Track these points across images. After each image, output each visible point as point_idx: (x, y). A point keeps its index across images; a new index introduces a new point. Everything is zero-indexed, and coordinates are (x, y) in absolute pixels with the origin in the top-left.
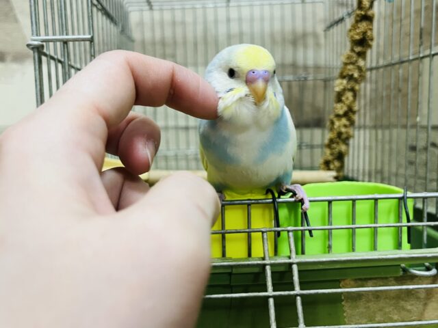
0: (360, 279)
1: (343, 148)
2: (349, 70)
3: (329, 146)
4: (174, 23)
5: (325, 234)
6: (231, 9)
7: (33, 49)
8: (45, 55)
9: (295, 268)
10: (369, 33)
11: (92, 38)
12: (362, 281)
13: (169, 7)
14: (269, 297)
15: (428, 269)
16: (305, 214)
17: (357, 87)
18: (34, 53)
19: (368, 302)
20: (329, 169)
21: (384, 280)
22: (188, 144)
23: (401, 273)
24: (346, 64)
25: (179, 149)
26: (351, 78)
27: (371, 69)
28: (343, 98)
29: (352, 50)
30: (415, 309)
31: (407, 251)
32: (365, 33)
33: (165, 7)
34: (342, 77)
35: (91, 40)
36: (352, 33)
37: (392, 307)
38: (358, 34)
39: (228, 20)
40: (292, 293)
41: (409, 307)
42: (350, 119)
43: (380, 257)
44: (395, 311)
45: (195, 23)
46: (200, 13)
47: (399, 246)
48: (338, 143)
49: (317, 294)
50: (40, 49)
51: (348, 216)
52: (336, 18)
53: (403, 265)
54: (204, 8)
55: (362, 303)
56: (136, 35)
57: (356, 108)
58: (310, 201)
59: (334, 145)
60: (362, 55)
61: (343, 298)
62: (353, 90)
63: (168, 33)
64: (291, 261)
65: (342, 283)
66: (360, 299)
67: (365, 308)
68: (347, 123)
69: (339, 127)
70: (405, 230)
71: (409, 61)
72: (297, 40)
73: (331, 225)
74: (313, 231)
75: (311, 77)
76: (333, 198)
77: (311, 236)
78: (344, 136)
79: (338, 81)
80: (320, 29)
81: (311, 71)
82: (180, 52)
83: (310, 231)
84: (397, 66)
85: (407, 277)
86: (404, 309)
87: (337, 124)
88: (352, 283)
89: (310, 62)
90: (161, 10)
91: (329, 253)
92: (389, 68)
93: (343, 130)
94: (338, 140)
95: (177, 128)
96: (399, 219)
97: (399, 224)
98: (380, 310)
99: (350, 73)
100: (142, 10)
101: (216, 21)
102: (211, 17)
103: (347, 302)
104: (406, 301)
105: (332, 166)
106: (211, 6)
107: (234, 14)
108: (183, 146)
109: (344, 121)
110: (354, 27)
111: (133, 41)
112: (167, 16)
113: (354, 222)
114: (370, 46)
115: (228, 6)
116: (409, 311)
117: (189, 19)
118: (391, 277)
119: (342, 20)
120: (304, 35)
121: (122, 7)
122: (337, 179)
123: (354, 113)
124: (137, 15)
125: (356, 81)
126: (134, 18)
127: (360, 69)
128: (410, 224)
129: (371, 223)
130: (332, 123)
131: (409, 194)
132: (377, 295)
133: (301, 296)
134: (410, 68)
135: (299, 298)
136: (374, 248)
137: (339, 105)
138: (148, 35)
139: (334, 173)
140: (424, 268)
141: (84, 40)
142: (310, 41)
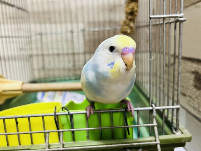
2: (125, 29)
10: (136, 9)
24: (123, 26)
26: (125, 33)
29: (127, 18)
32: (133, 9)
38: (129, 9)
60: (132, 20)
95: (54, 55)
110: (128, 6)
111: (29, 13)
114: (136, 16)
127: (131, 28)
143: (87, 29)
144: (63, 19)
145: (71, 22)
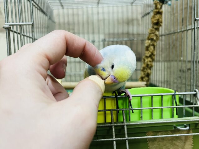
0: (155, 132)
1: (149, 71)
2: (152, 36)
3: (143, 71)
4: (73, 15)
5: (139, 111)
6: (99, 8)
7: (6, 29)
8: (12, 31)
9: (125, 127)
10: (160, 20)
11: (33, 24)
12: (156, 133)
13: (71, 8)
14: (113, 141)
15: (186, 127)
16: (130, 103)
17: (155, 44)
18: (6, 30)
19: (159, 142)
20: (143, 81)
21: (166, 132)
22: (80, 69)
23: (173, 129)
24: (150, 34)
25: (76, 71)
26: (152, 40)
27: (162, 35)
28: (149, 49)
29: (153, 27)
30: (180, 145)
31: (176, 119)
32: (158, 20)
33: (69, 8)
34: (149, 39)
35: (33, 25)
36: (153, 20)
37: (170, 144)
38: (155, 20)
39: (98, 13)
40: (124, 139)
41: (178, 144)
42: (152, 58)
43: (164, 122)
44: (171, 146)
45: (83, 14)
46: (85, 10)
47: (172, 116)
48: (147, 69)
49: (135, 139)
50: (9, 29)
51: (150, 103)
52: (146, 12)
53: (174, 125)
54: (87, 8)
55: (156, 142)
56: (56, 20)
57: (155, 53)
58: (132, 97)
59: (145, 70)
60: (157, 29)
61: (148, 140)
62: (153, 45)
63: (71, 19)
64: (123, 124)
65: (147, 133)
66: (156, 141)
67: (158, 144)
68: (151, 60)
69: (147, 62)
70: (175, 109)
71: (178, 32)
72: (129, 22)
73: (142, 107)
74: (134, 110)
75: (135, 39)
76: (143, 95)
77: (133, 112)
78: (150, 66)
79: (147, 41)
80: (139, 17)
81: (136, 36)
82: (76, 28)
83: (132, 110)
84: (173, 35)
85: (176, 130)
86: (175, 145)
87: (146, 60)
88: (152, 133)
89: (135, 32)
90: (68, 9)
91: (141, 120)
92: (169, 35)
93: (149, 63)
94: (147, 68)
95: (75, 62)
96: (172, 104)
97: (172, 107)
98: (165, 145)
99: (152, 38)
100: (59, 9)
101: (93, 14)
102: (90, 12)
103: (150, 142)
104: (176, 141)
105: (144, 79)
106: (90, 7)
107: (100, 10)
108: (78, 70)
109: (149, 59)
110: (154, 17)
111: (55, 23)
112: (70, 11)
113: (152, 106)
114: (161, 25)
115: (98, 7)
116: (178, 146)
117: (80, 12)
118: (169, 130)
119: (149, 13)
120: (133, 20)
121: (49, 7)
122: (147, 85)
123: (154, 55)
124: (56, 11)
125: (155, 41)
126: (55, 12)
127: (156, 36)
128: (177, 107)
129: (160, 106)
130: (144, 60)
131: (177, 93)
132: (163, 139)
133: (128, 140)
134: (178, 36)
135: (127, 141)
136: (162, 117)
137: (147, 52)
138: (62, 20)
139: (145, 83)
140: (184, 126)
141: (29, 25)
142: (135, 22)
143: (107, 40)
144: (86, 31)
145: (93, 33)
